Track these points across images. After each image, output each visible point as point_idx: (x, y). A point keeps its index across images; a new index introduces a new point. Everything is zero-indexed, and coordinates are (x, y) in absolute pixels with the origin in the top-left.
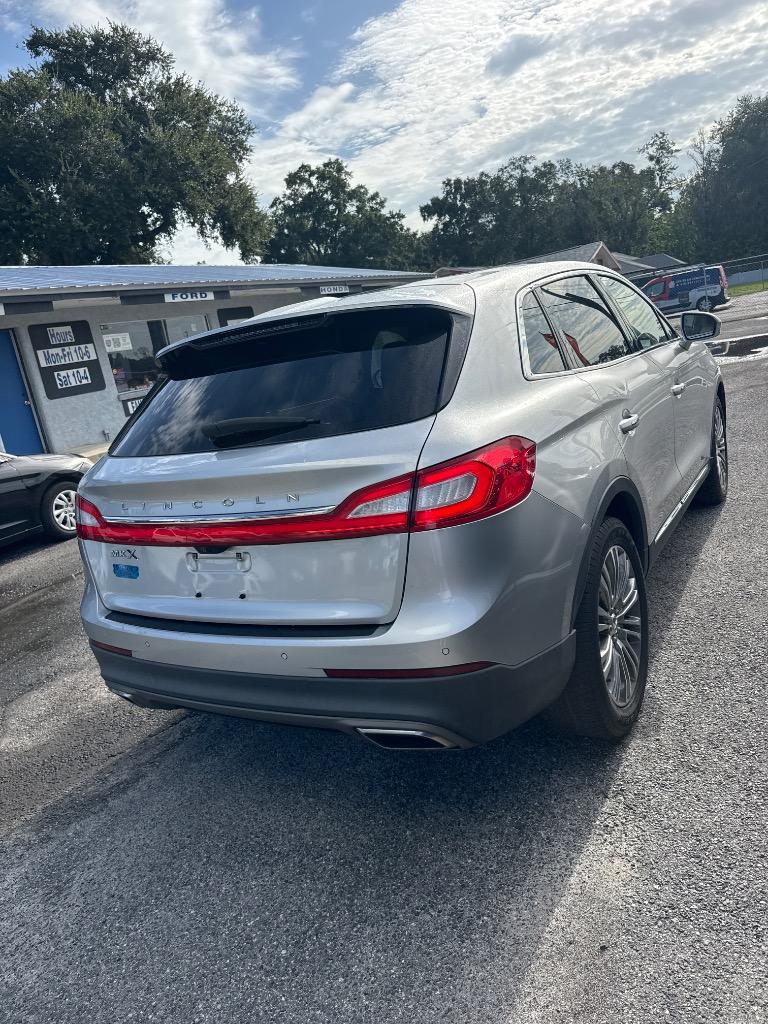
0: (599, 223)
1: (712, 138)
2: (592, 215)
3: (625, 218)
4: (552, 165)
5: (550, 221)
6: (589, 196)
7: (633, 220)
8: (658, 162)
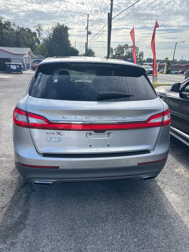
0: (23, 42)
1: (51, 30)
2: (21, 40)
3: (30, 43)
4: (10, 23)
5: (9, 38)
6: (21, 34)
7: (32, 44)
8: (39, 31)
